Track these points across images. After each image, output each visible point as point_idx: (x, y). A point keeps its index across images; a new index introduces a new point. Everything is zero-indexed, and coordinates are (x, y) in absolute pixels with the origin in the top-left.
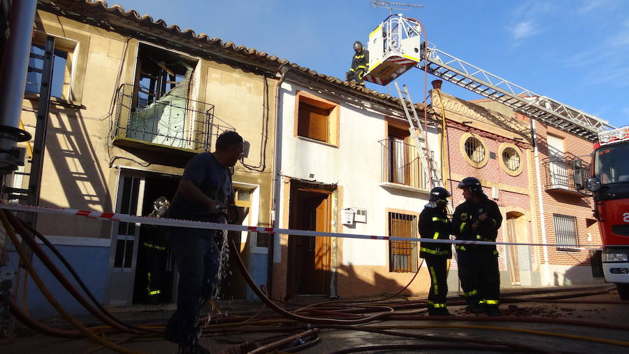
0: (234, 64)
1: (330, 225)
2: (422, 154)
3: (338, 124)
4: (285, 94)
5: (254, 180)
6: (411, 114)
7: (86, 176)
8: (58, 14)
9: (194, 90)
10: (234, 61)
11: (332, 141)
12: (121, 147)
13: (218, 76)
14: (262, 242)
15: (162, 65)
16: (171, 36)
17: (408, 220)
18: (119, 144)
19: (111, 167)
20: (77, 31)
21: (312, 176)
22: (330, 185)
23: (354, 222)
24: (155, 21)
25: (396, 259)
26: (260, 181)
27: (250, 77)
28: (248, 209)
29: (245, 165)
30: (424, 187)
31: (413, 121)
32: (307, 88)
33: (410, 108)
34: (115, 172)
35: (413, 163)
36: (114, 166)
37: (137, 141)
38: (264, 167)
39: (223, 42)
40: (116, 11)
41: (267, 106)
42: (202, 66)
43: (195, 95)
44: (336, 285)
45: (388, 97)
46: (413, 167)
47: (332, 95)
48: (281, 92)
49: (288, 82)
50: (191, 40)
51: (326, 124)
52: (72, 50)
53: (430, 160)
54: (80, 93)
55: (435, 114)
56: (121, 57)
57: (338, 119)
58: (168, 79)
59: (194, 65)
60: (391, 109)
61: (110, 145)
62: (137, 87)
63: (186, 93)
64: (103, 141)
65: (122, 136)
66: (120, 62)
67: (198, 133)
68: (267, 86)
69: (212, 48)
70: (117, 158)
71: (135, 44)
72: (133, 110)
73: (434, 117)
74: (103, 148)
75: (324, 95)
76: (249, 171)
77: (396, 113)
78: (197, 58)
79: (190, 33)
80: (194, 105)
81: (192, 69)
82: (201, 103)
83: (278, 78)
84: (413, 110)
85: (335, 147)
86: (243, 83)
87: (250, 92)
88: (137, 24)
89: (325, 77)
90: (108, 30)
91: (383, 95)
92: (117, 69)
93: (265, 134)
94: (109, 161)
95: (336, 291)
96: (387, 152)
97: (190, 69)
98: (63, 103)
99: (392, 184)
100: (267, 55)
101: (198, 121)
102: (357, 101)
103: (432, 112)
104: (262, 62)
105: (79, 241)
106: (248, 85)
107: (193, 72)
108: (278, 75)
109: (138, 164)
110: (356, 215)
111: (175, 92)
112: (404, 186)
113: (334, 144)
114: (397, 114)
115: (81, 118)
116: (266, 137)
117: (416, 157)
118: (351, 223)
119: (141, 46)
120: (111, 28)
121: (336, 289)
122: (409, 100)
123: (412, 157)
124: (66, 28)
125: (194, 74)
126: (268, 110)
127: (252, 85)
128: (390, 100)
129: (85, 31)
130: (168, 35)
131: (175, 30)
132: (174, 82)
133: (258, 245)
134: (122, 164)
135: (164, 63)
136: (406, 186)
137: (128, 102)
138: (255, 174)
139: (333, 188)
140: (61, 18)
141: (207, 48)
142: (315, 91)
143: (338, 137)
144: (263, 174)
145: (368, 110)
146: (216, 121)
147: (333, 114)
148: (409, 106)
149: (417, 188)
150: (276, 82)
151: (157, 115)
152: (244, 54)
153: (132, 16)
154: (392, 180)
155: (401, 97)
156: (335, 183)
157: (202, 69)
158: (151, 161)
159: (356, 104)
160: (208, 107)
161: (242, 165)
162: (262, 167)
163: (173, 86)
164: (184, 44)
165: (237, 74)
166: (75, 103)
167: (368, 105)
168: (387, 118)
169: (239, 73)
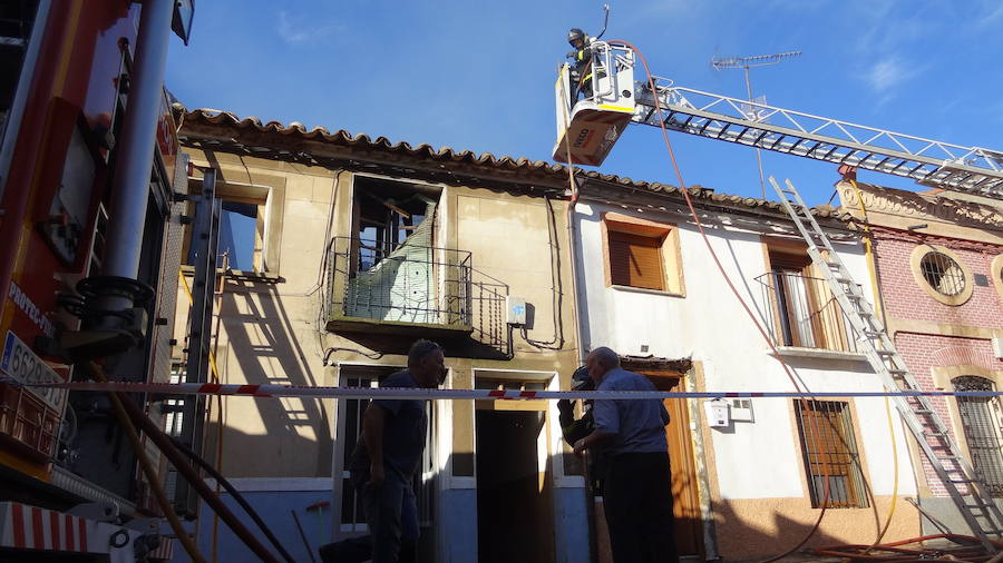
0: (497, 187)
1: (689, 432)
2: (840, 290)
3: (679, 258)
4: (582, 221)
5: (547, 364)
6: (808, 225)
7: (289, 383)
8: (241, 153)
9: (440, 233)
10: (496, 182)
11: (673, 286)
12: (338, 333)
13: (473, 208)
14: (573, 467)
15: (390, 204)
16: (399, 160)
17: (832, 410)
18: (335, 327)
19: (325, 364)
20: (268, 172)
21: (645, 348)
22: (678, 361)
23: (732, 422)
24: (373, 141)
25: (821, 485)
26: (557, 365)
27: (525, 202)
28: (544, 413)
29: (530, 342)
30: (853, 349)
31: (812, 236)
32: (617, 208)
33: (804, 215)
34: (333, 372)
35: (825, 310)
36: (330, 362)
37: (359, 320)
38: (562, 341)
39: (476, 156)
40: (318, 135)
41: (555, 244)
42: (448, 197)
43: (442, 240)
44: (713, 536)
45: (761, 203)
46: (827, 316)
47: (661, 212)
48: (576, 219)
49: (585, 202)
50: (429, 160)
51: (659, 261)
52: (264, 201)
53: (857, 300)
54: (275, 259)
55: (852, 219)
56: (329, 200)
57: (678, 250)
58: (401, 222)
59: (436, 196)
60: (769, 222)
61: (322, 331)
62: (356, 242)
63: (429, 241)
64: (312, 327)
65: (339, 315)
66: (329, 208)
67: (451, 299)
68: (553, 213)
69: (459, 168)
70: (333, 350)
71: (348, 179)
72: (352, 276)
73: (852, 226)
74: (313, 338)
75: (648, 214)
76: (538, 350)
77: (778, 229)
78: (440, 185)
79: (425, 149)
80: (442, 256)
81: (434, 204)
82: (452, 251)
83: (569, 198)
84: (810, 217)
85: (680, 297)
86: (514, 213)
87: (526, 225)
88: (350, 150)
89: (645, 186)
90: (309, 164)
91: (750, 201)
92: (325, 218)
93: (557, 288)
94: (323, 356)
95: (716, 549)
96: (773, 294)
97: (432, 204)
98: (252, 277)
99: (791, 348)
100: (545, 163)
101: (449, 281)
102: (705, 216)
103: (847, 217)
104: (541, 177)
105: (287, 484)
106: (522, 216)
107: (437, 207)
108: (568, 193)
109: (365, 357)
110: (732, 408)
111: (413, 240)
112: (815, 351)
113: (675, 291)
114: (781, 230)
115: (277, 295)
116: (561, 294)
117: (829, 297)
118: (726, 424)
119: (358, 180)
120: (313, 161)
121: (715, 543)
122: (801, 203)
123: (823, 298)
124: (251, 170)
125: (438, 211)
126: (558, 249)
127: (528, 214)
128: (765, 206)
129: (279, 171)
130: (395, 157)
131: (403, 149)
132: (410, 227)
133: (567, 473)
134: (341, 359)
135: (392, 200)
136: (819, 350)
137: (343, 264)
138: (548, 354)
139: (684, 366)
140: (245, 158)
141: (454, 168)
142: (631, 211)
143: (682, 279)
144: (562, 354)
145: (728, 228)
146: (476, 278)
147: (668, 244)
148: (801, 212)
149: (840, 352)
150: (567, 204)
151: (388, 280)
152: (513, 169)
153: (340, 139)
154: (790, 342)
155: (784, 200)
156: (686, 357)
157: (448, 202)
158: (384, 351)
159: (705, 221)
160: (463, 257)
161: (525, 342)
162: (558, 342)
163: (409, 233)
164: (419, 168)
165: (503, 201)
166: (268, 275)
167: (726, 220)
168: (763, 239)
169: (506, 198)
